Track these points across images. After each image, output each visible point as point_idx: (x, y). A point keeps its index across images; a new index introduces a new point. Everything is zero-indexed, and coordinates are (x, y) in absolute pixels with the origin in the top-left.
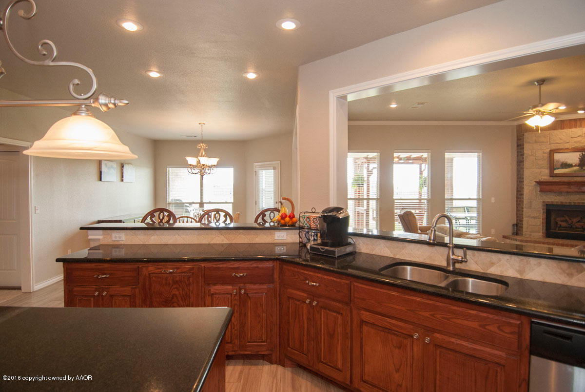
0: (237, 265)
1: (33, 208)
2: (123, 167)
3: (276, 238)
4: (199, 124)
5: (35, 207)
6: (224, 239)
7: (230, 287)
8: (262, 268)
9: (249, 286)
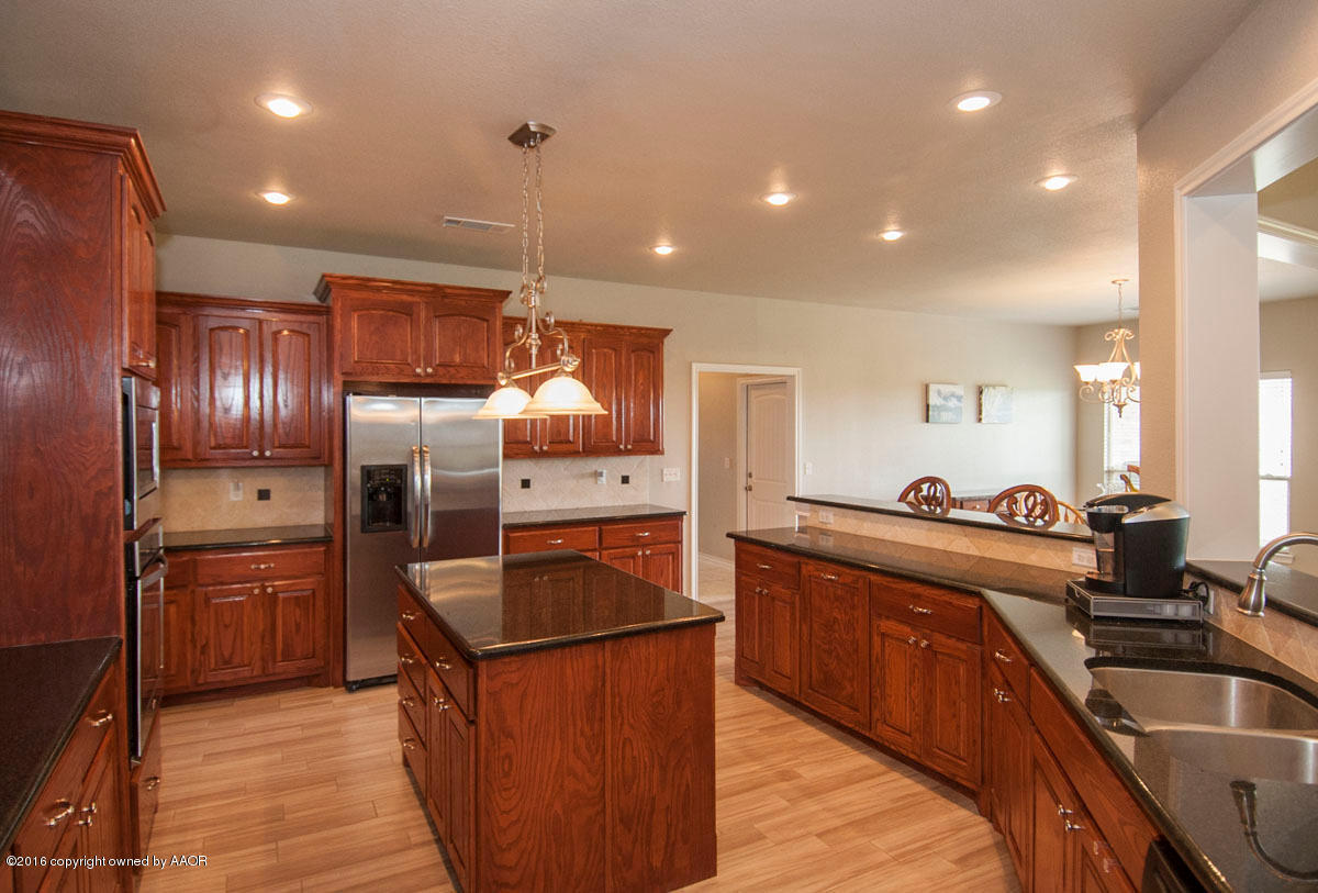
0: (920, 589)
1: (801, 467)
2: (981, 393)
3: (1075, 560)
4: (1114, 282)
5: (805, 465)
6: (970, 544)
7: (907, 629)
8: (959, 608)
9: (939, 638)
